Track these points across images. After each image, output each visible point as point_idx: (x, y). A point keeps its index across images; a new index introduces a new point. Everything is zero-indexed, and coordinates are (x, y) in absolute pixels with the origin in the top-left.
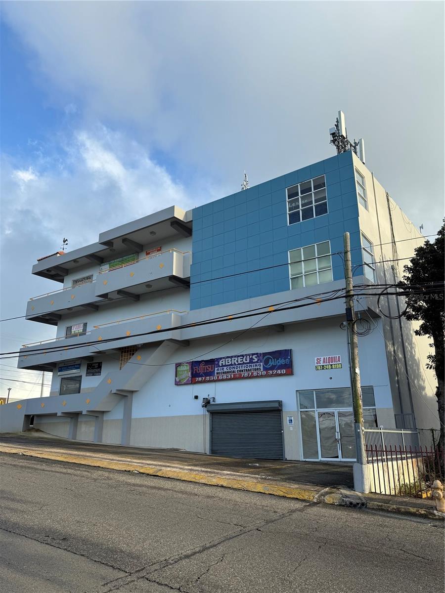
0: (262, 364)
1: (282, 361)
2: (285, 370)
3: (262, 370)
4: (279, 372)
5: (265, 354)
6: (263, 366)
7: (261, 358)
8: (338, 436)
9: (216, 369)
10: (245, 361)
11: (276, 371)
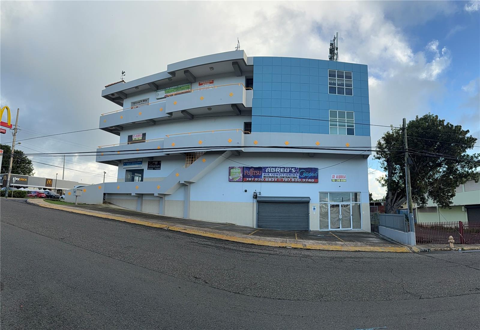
0: (298, 174)
1: (312, 174)
2: (313, 180)
3: (298, 178)
4: (310, 180)
5: (300, 169)
6: (299, 176)
7: (298, 171)
8: (341, 217)
9: (263, 174)
10: (285, 171)
11: (307, 180)
